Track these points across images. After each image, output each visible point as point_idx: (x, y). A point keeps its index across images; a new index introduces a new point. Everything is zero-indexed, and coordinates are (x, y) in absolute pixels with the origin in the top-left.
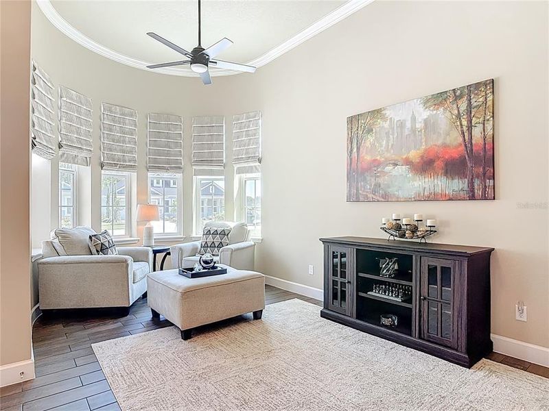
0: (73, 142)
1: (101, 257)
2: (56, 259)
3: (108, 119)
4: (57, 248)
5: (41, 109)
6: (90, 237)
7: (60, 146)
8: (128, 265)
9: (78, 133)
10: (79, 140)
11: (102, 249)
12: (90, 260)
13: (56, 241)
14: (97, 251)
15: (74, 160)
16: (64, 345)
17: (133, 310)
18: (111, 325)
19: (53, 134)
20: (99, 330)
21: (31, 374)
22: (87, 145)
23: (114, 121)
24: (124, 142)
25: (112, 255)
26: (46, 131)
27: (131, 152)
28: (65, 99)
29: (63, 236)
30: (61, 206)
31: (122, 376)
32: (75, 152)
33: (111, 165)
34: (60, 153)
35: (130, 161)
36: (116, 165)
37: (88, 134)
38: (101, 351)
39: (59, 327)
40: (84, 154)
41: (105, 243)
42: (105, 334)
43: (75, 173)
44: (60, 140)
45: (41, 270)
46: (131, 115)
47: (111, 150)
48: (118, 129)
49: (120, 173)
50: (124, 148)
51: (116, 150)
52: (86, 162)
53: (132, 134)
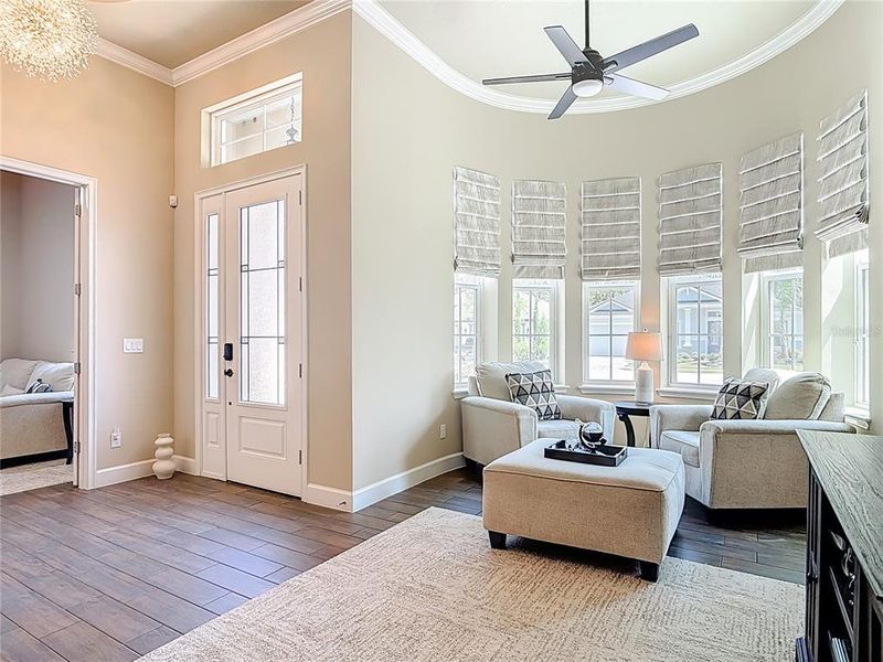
0: (533, 250)
3: (592, 205)
5: (474, 221)
6: (507, 376)
7: (515, 259)
8: (519, 420)
9: (542, 237)
10: (543, 246)
15: (539, 273)
19: (497, 245)
22: (557, 250)
23: (599, 206)
24: (617, 233)
27: (630, 247)
28: (519, 196)
32: (537, 263)
33: (594, 272)
34: (515, 267)
35: (627, 263)
36: (603, 272)
37: (559, 234)
40: (554, 263)
44: (513, 251)
45: (464, 410)
46: (630, 187)
47: (595, 250)
48: (607, 215)
49: (610, 283)
50: (618, 243)
51: (603, 249)
52: (560, 273)
53: (631, 218)
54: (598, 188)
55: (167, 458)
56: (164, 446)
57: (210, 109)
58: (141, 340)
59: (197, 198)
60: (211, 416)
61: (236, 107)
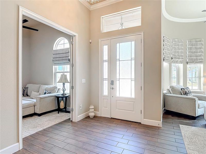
0: (176, 56)
1: (185, 96)
2: (170, 95)
3: (190, 45)
4: (170, 91)
5: (166, 49)
6: (181, 89)
7: (172, 58)
8: (195, 101)
9: (178, 53)
10: (178, 55)
11: (186, 94)
12: (181, 97)
13: (170, 89)
14: (184, 94)
15: (177, 62)
16: (171, 121)
17: (198, 118)
18: (188, 121)
19: (170, 55)
20: (183, 121)
21: (161, 125)
22: (181, 56)
23: (192, 45)
24: (197, 52)
25: (189, 96)
26: (167, 55)
27: (200, 56)
28: (173, 43)
29: (172, 88)
30: (173, 78)
31: (188, 138)
32: (177, 60)
33: (190, 62)
34: (172, 60)
35: (200, 60)
36: (193, 62)
37: (182, 52)
38: (182, 128)
39: (170, 116)
40: (180, 60)
41: (187, 92)
42: (185, 123)
43: (177, 67)
44: (172, 56)
45: (166, 97)
46: (200, 41)
47: (191, 57)
48: (194, 48)
49: (195, 65)
50: (197, 55)
51: (193, 56)
52: (181, 62)
53: (201, 49)
54: (192, 41)
55: (92, 112)
56: (92, 109)
57: (103, 17)
58: (85, 79)
59: (100, 40)
60: (104, 100)
61: (109, 17)
